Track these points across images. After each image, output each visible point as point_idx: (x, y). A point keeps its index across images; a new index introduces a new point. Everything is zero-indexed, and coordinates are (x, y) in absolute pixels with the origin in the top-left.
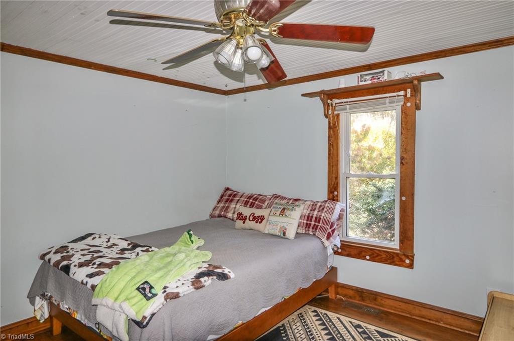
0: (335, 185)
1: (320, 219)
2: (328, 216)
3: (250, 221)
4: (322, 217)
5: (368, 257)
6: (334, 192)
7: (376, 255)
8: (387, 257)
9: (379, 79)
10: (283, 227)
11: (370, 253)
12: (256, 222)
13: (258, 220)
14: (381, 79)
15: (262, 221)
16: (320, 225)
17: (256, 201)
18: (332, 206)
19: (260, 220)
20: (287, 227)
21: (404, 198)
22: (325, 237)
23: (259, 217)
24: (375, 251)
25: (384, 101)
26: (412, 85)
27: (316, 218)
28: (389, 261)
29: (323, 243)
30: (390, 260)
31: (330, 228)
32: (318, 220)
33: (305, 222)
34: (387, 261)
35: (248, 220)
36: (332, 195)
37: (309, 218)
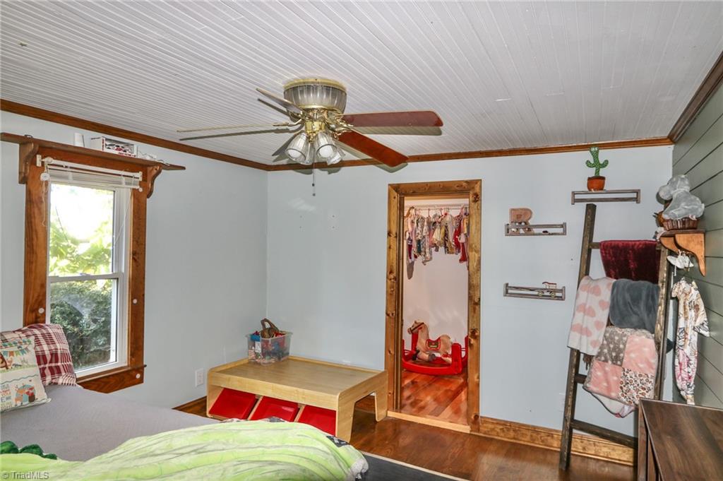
0: (41, 298)
6: (37, 309)
7: (103, 384)
9: (125, 151)
11: (96, 386)
14: (127, 153)
21: (135, 301)
24: (102, 380)
25: (118, 180)
26: (149, 170)
36: (34, 314)
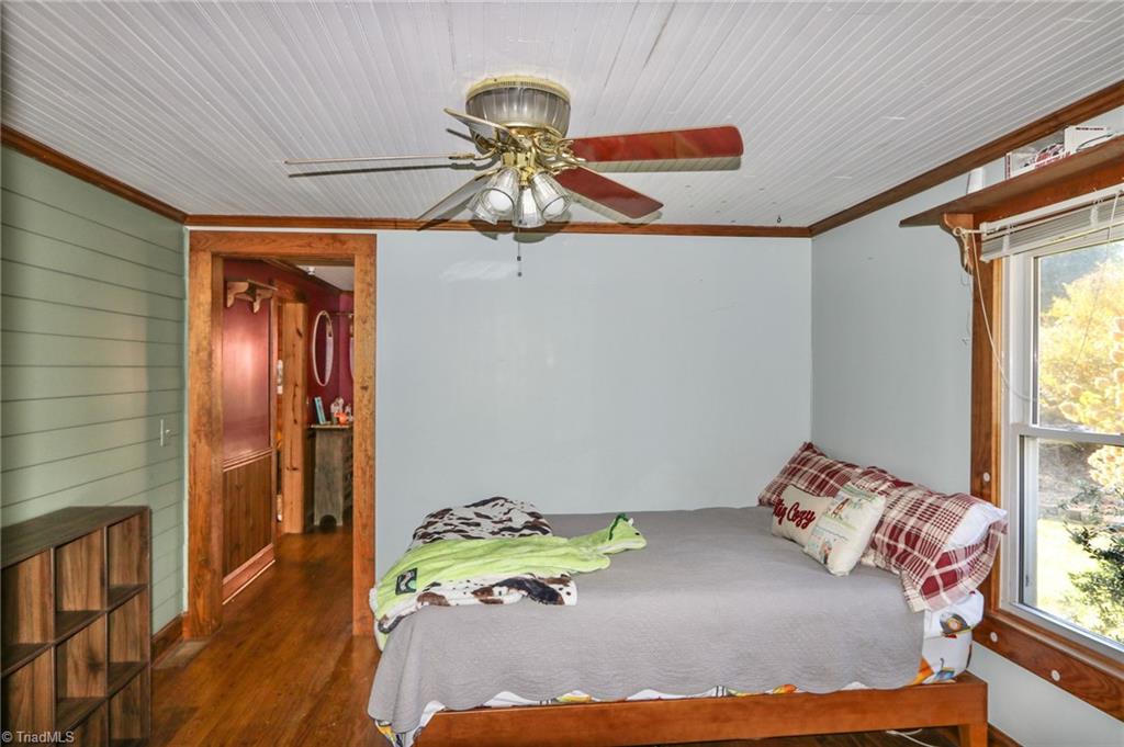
1: (917, 537)
2: (937, 533)
3: (789, 520)
4: (923, 535)
5: (1056, 675)
8: (1103, 687)
10: (828, 542)
12: (798, 525)
13: (800, 521)
15: (807, 524)
16: (916, 553)
17: (831, 478)
18: (958, 510)
19: (804, 521)
20: (833, 545)
22: (919, 587)
23: (804, 512)
27: (909, 534)
28: (1108, 703)
29: (907, 599)
30: (1111, 699)
31: (938, 566)
32: (912, 539)
33: (886, 540)
34: (1101, 699)
35: (786, 517)
37: (895, 532)
